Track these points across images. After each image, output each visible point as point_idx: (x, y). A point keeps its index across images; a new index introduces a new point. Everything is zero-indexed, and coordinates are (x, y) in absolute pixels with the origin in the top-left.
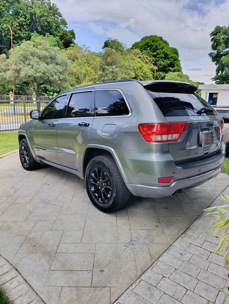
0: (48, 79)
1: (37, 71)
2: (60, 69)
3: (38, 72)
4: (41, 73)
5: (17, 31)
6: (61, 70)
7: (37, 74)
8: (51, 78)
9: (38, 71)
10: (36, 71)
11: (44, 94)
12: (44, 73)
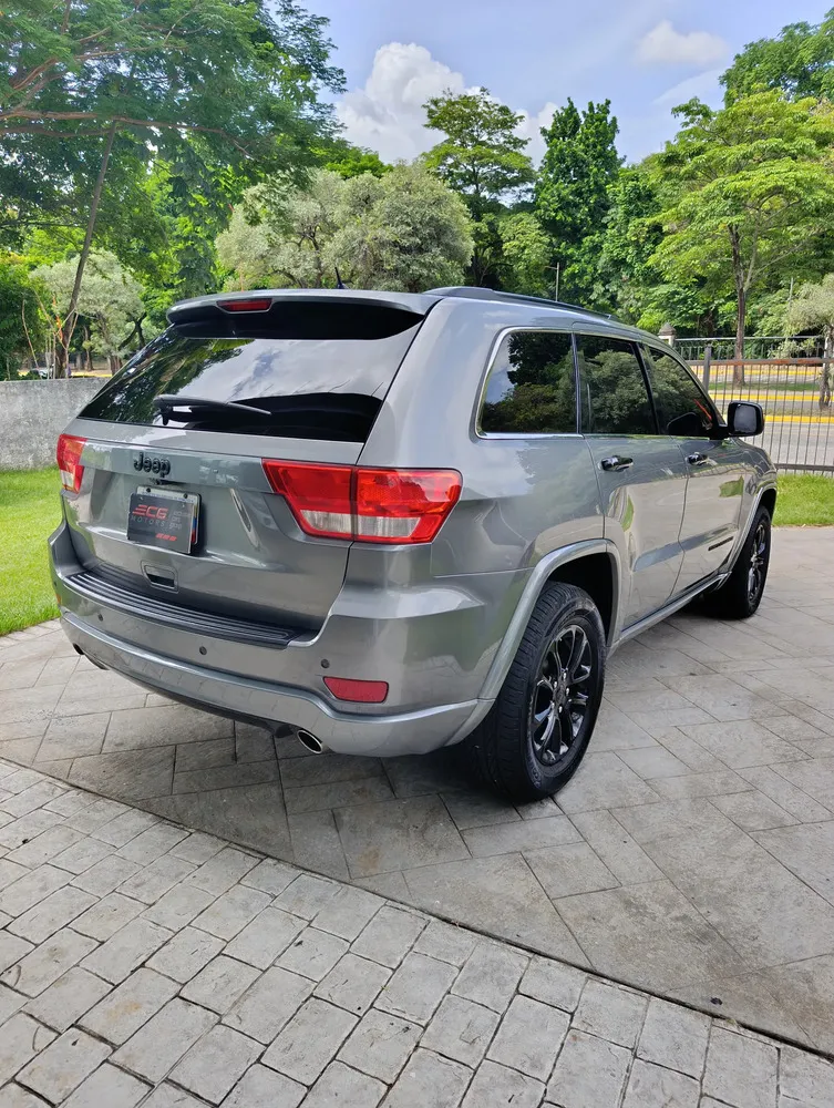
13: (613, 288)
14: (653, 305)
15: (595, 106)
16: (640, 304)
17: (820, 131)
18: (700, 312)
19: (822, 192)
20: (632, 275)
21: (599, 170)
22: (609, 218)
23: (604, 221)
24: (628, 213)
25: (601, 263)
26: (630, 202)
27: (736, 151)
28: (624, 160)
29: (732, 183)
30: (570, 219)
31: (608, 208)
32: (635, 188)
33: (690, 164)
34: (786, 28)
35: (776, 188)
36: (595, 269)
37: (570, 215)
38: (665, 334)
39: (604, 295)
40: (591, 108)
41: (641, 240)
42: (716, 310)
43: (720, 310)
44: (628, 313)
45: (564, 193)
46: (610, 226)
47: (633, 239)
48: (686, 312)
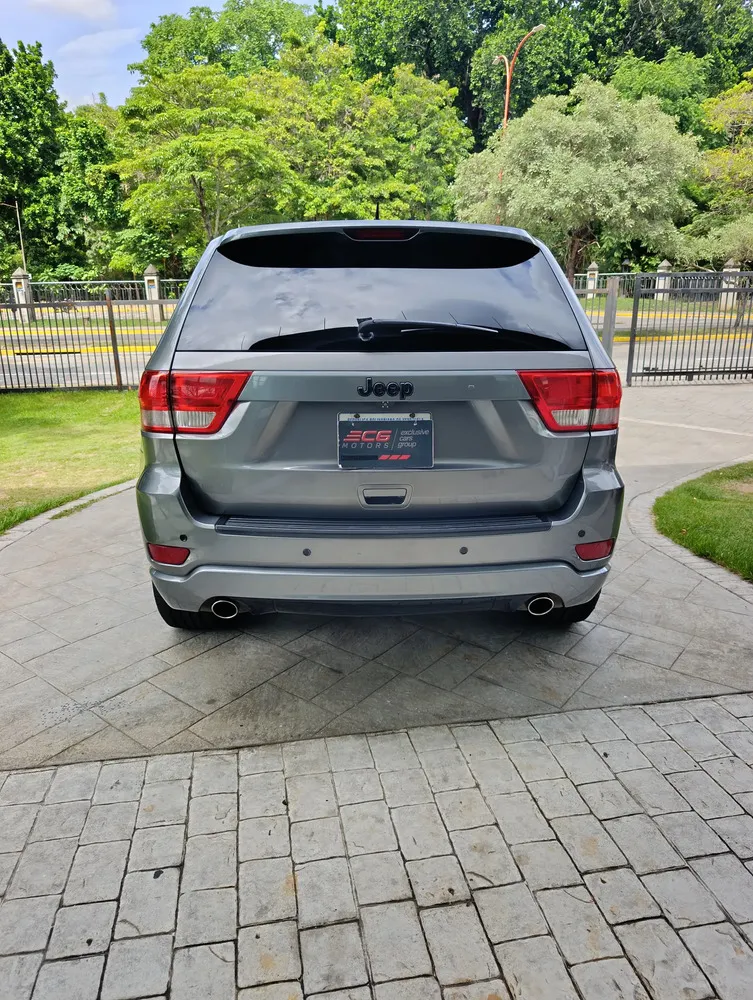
0: (594, 214)
1: (556, 191)
2: (640, 177)
3: (562, 196)
4: (567, 199)
5: (580, 62)
6: (643, 180)
7: (557, 203)
8: (604, 210)
9: (562, 190)
10: (556, 193)
11: (632, 264)
12: (579, 198)
13: (79, 231)
14: (122, 247)
15: (26, 47)
16: (108, 246)
17: (256, 107)
18: (166, 256)
19: (268, 159)
20: (96, 219)
21: (43, 112)
22: (64, 161)
23: (58, 163)
24: (82, 159)
25: (62, 206)
26: (83, 147)
27: (192, 115)
28: (65, 104)
29: (195, 142)
30: (20, 158)
31: (58, 151)
32: (86, 135)
33: (154, 121)
34: (193, 9)
35: (233, 151)
36: (57, 210)
37: (20, 154)
38: (151, 275)
39: (70, 237)
40: (22, 48)
41: (100, 186)
42: (180, 255)
43: (184, 255)
44: (98, 254)
45: (11, 130)
46: (65, 168)
47: (93, 184)
48: (154, 255)
